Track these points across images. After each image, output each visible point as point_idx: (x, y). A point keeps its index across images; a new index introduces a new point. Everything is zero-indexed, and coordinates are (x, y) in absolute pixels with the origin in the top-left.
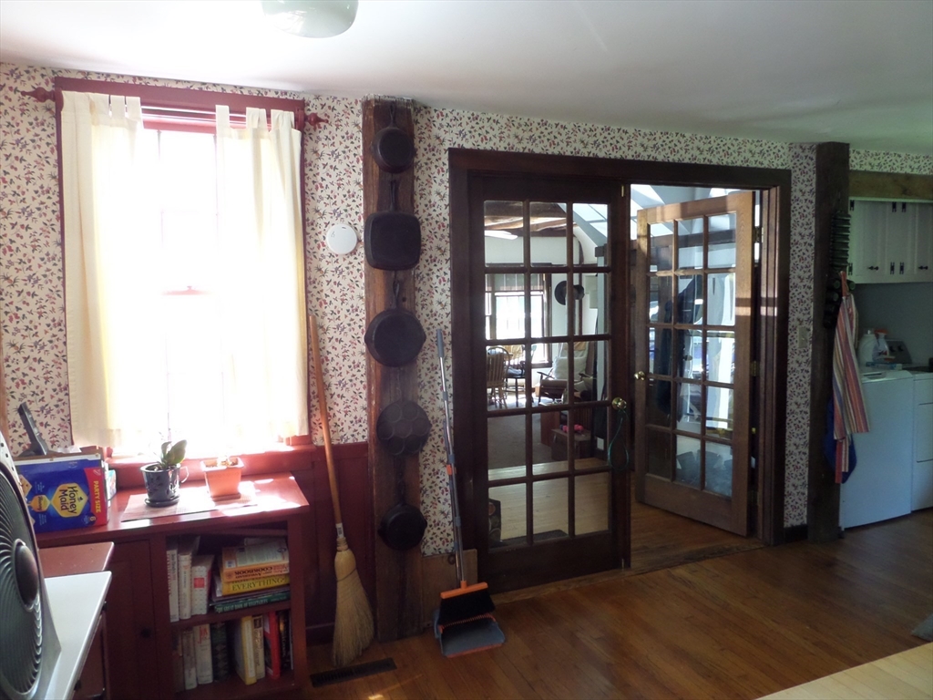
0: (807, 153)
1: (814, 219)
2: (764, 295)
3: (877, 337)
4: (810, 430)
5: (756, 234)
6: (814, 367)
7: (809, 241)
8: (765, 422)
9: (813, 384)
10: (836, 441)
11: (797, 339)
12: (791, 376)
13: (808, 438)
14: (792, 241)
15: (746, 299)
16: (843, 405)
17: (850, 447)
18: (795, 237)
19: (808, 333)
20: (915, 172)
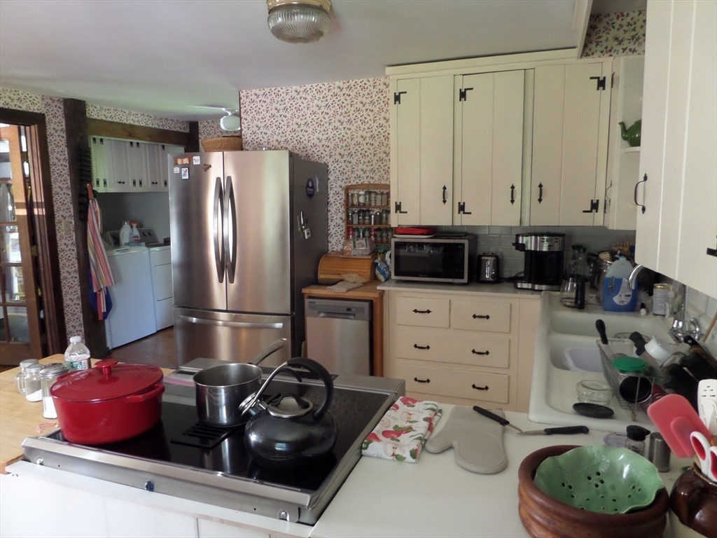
0: (56, 103)
1: (66, 149)
2: (35, 200)
3: (132, 227)
4: (81, 289)
5: (24, 157)
6: (78, 247)
7: (64, 163)
8: (46, 287)
9: (78, 259)
10: (96, 293)
11: (63, 229)
12: (61, 254)
13: (79, 294)
14: (51, 163)
15: (22, 203)
16: (97, 270)
17: (106, 296)
18: (53, 160)
19: (71, 225)
20: (136, 124)
